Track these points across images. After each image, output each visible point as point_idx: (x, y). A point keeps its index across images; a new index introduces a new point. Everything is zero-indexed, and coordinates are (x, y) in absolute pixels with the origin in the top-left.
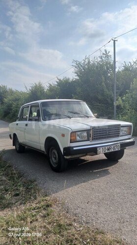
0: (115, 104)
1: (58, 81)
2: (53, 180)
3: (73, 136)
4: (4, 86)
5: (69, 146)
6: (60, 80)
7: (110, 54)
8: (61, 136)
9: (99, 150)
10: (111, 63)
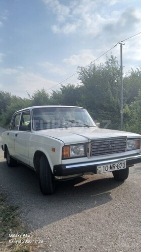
0: (122, 112)
1: (62, 87)
2: (40, 208)
3: (66, 151)
4: (8, 93)
5: (60, 163)
6: (64, 87)
7: (116, 59)
8: (51, 151)
9: (99, 169)
10: (118, 69)
